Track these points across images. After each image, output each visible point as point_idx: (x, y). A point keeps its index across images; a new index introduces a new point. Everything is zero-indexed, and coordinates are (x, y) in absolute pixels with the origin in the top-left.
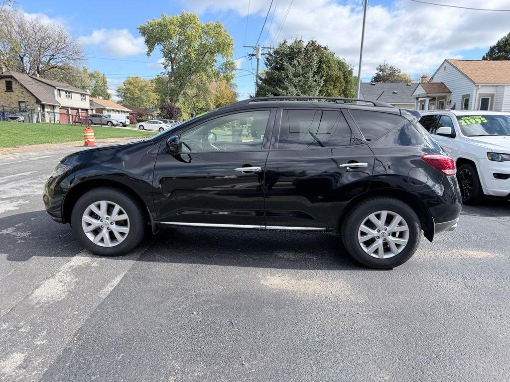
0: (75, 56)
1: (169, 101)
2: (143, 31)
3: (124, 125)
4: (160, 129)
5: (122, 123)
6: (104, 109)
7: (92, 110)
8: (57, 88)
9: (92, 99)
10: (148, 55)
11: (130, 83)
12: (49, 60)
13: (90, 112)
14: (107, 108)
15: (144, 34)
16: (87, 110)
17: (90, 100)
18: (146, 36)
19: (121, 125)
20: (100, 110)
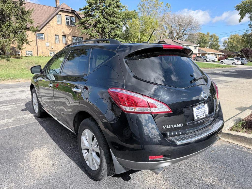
0: (195, 28)
1: (249, 47)
2: (238, 8)
3: (214, 61)
4: (233, 63)
5: (213, 60)
6: (207, 53)
7: (199, 54)
8: (182, 44)
9: (200, 48)
10: (239, 21)
11: (232, 39)
12: (184, 31)
13: (198, 55)
14: (208, 53)
15: (238, 9)
16: (196, 54)
17: (199, 49)
18: (240, 10)
19: (212, 61)
20: (204, 54)
